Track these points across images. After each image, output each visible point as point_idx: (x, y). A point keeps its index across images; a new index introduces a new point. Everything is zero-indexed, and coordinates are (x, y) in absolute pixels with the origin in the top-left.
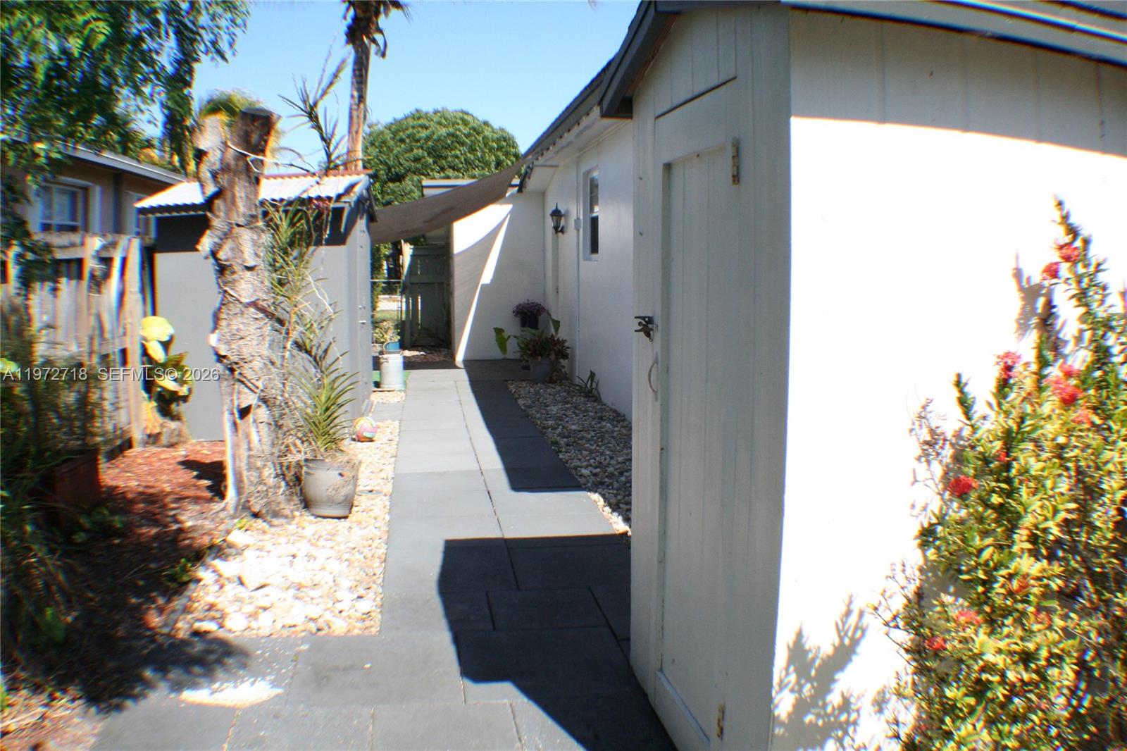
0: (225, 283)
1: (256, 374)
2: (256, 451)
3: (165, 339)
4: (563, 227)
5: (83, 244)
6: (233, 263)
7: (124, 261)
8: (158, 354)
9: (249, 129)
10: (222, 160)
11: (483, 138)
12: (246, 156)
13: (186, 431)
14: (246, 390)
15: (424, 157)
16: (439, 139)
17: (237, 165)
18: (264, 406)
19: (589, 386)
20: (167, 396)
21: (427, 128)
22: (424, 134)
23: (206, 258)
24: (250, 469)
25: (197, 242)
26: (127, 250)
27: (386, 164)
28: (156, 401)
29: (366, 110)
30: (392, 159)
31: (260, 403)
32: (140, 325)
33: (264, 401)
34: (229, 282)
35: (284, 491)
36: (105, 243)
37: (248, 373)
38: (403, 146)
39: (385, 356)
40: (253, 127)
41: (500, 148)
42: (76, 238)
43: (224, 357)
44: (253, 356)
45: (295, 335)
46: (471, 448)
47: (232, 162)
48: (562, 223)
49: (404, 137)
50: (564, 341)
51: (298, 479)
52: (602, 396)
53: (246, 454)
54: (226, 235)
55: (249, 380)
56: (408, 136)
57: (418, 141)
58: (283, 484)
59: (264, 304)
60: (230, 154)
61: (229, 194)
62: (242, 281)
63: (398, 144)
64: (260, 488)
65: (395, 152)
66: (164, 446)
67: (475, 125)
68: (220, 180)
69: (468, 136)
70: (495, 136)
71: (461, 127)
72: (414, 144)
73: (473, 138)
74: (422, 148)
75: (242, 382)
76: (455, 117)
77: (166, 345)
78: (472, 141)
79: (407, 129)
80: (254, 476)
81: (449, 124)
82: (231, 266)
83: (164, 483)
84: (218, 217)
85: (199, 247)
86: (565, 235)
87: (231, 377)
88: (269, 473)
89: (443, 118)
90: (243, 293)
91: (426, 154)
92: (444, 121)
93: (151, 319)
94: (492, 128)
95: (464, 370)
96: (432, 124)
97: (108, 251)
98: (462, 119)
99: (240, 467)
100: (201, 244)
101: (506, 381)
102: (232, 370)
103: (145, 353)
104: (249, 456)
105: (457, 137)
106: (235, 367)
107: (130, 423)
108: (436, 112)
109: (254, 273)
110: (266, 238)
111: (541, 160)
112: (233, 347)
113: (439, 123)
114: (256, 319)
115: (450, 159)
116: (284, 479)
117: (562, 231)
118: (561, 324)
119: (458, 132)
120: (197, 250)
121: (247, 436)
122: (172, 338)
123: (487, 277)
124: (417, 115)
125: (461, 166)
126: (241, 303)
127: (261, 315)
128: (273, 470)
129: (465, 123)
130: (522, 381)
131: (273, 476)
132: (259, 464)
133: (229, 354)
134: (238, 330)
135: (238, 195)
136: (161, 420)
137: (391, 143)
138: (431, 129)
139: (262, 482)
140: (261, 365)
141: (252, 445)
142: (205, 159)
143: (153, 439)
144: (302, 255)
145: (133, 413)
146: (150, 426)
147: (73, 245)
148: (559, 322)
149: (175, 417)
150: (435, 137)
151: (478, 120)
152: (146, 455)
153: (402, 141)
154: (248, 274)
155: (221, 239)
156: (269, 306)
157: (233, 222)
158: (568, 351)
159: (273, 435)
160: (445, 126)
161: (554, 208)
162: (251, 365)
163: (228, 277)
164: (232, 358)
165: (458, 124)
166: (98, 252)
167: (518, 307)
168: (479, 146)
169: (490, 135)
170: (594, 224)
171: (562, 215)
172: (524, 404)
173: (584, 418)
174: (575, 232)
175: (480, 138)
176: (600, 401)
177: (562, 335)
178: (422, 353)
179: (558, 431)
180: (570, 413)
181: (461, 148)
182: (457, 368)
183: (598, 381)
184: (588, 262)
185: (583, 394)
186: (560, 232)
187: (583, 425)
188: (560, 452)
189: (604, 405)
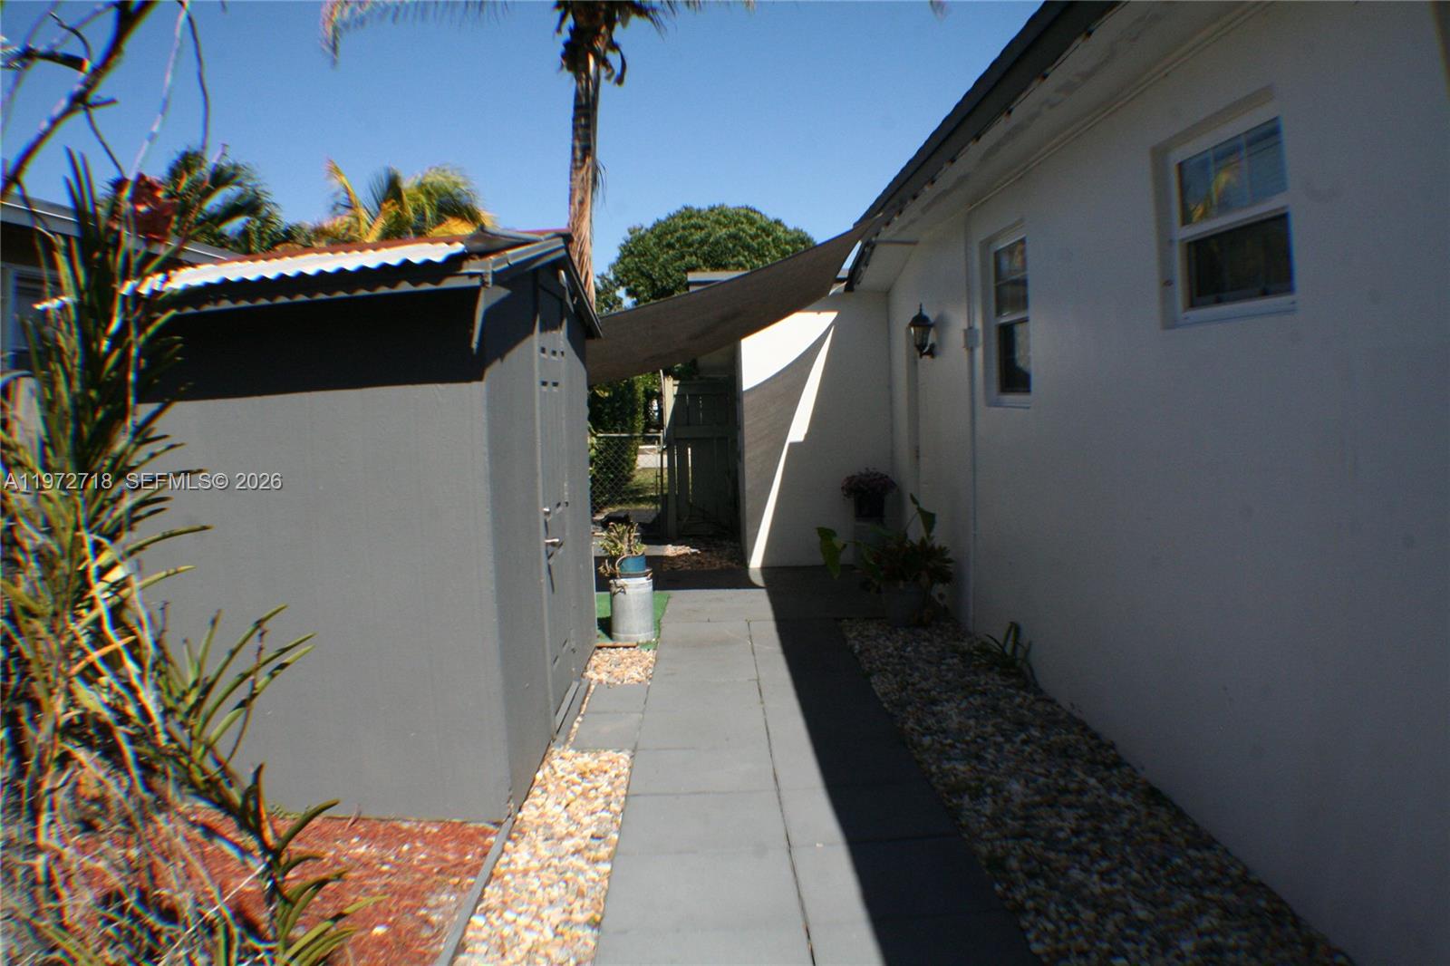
4: (933, 346)
11: (773, 240)
16: (717, 242)
19: (1008, 650)
21: (701, 228)
22: (698, 236)
27: (649, 277)
29: (596, 169)
30: (657, 269)
38: (671, 252)
39: (621, 581)
48: (931, 339)
49: (672, 241)
50: (943, 551)
52: (1037, 673)
56: (678, 240)
57: (690, 245)
63: (665, 250)
65: (661, 260)
67: (764, 224)
69: (754, 237)
70: (790, 237)
71: (746, 227)
72: (686, 249)
73: (760, 240)
76: (737, 214)
78: (758, 244)
79: (676, 231)
81: (730, 223)
86: (939, 361)
89: (721, 215)
91: (701, 262)
92: (723, 220)
94: (785, 228)
95: (764, 592)
96: (708, 223)
98: (746, 216)
101: (840, 620)
105: (740, 239)
108: (712, 210)
111: (886, 233)
113: (718, 222)
117: (932, 353)
118: (937, 519)
119: (741, 233)
123: (798, 431)
124: (688, 213)
129: (752, 222)
130: (867, 620)
137: (655, 250)
138: (706, 230)
148: (933, 516)
150: (711, 240)
151: (767, 219)
153: (670, 246)
158: (951, 567)
160: (725, 226)
161: (916, 313)
165: (742, 223)
167: (850, 479)
168: (768, 250)
169: (782, 237)
170: (1006, 338)
171: (932, 326)
172: (885, 694)
173: (1028, 749)
174: (965, 353)
175: (770, 239)
176: (1036, 685)
177: (939, 538)
178: (693, 551)
179: (988, 808)
180: (990, 729)
181: (746, 253)
182: (753, 586)
183: (1030, 644)
184: (996, 409)
185: (997, 669)
186: (927, 353)
187: (1035, 781)
188: (1021, 909)
189: (1052, 701)
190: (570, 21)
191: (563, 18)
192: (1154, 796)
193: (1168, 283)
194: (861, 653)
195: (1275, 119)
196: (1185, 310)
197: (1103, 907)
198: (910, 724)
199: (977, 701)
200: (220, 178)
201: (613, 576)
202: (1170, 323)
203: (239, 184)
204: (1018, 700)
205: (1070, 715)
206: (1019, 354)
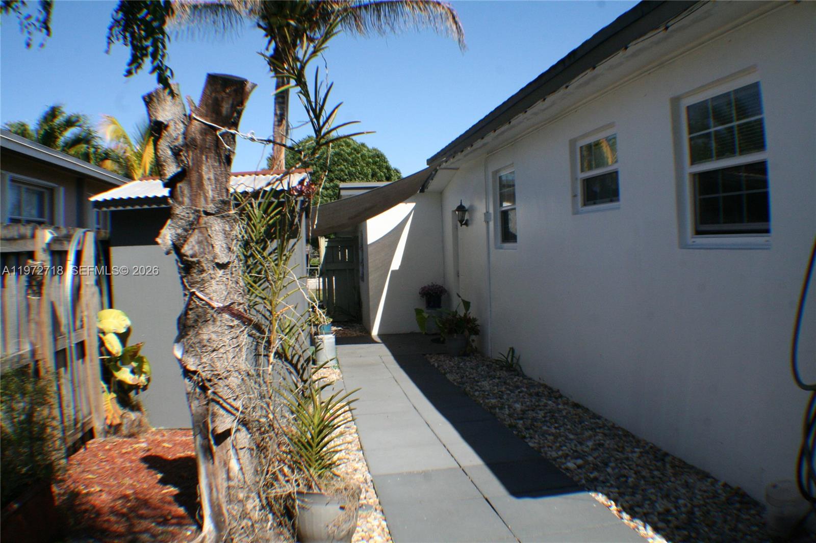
0: (192, 284)
1: (234, 392)
2: (236, 480)
3: (122, 330)
4: (467, 220)
5: (33, 236)
6: (202, 260)
7: (79, 255)
8: (115, 346)
9: (219, 97)
10: (185, 134)
11: (361, 156)
12: (215, 129)
13: (145, 420)
14: (222, 412)
15: (318, 172)
17: (204, 140)
18: (244, 429)
19: (509, 360)
20: (126, 387)
23: (168, 253)
24: (230, 501)
25: (157, 234)
26: (81, 243)
28: (115, 392)
29: (288, 127)
31: (240, 427)
32: (97, 318)
33: (244, 423)
34: (197, 282)
35: (272, 525)
36: (56, 235)
37: (224, 392)
39: (320, 337)
40: (224, 95)
41: (375, 163)
42: (27, 230)
43: (195, 372)
44: (229, 371)
45: (276, 345)
46: (435, 437)
47: (198, 137)
48: (467, 217)
50: (475, 320)
51: (289, 513)
52: (523, 369)
53: (225, 484)
54: (192, 226)
55: (224, 400)
58: (270, 516)
59: (241, 308)
60: (196, 126)
61: (194, 176)
62: (213, 282)
64: (244, 523)
66: (125, 436)
67: (355, 146)
68: (183, 158)
69: (349, 154)
70: (371, 154)
71: (345, 148)
73: (354, 156)
74: (315, 164)
75: (218, 403)
76: (340, 141)
77: (123, 337)
78: (353, 158)
80: (236, 509)
81: (335, 146)
82: (199, 262)
83: (126, 488)
84: (181, 203)
85: (159, 240)
86: (470, 227)
87: (203, 396)
88: (253, 504)
90: (215, 296)
93: (107, 312)
94: (368, 148)
95: (383, 345)
97: (62, 244)
98: (345, 142)
99: (218, 499)
100: (161, 236)
101: (425, 355)
102: (204, 389)
103: (102, 343)
104: (229, 488)
105: (341, 155)
106: (208, 384)
107: (90, 413)
109: (228, 271)
110: (238, 230)
111: (445, 165)
112: (204, 360)
114: (232, 327)
115: (337, 172)
116: (271, 511)
117: (466, 224)
118: (471, 305)
119: (342, 152)
120: (157, 243)
121: (226, 464)
122: (129, 331)
123: (396, 264)
125: (346, 177)
126: (213, 308)
127: (236, 322)
128: (257, 501)
129: (348, 145)
130: (439, 354)
131: (258, 508)
132: (241, 496)
133: (200, 369)
134: (209, 340)
135: (205, 177)
136: (120, 411)
139: (244, 515)
140: (239, 382)
141: (231, 474)
142: (165, 133)
143: (114, 429)
144: (281, 248)
145: (93, 404)
146: (110, 417)
147: (22, 237)
148: (468, 303)
149: (136, 408)
151: (357, 143)
152: (107, 447)
154: (220, 272)
155: (186, 230)
156: (245, 311)
157: (202, 209)
158: (479, 328)
159: (256, 461)
160: (332, 148)
161: (458, 204)
162: (227, 382)
163: (197, 277)
164: (204, 374)
165: (342, 146)
166: (49, 244)
167: (423, 289)
168: (359, 162)
169: (367, 154)
170: (505, 216)
171: (466, 210)
172: (454, 380)
173: (521, 395)
174: (484, 224)
175: (359, 155)
176: (523, 374)
177: (472, 313)
178: (339, 328)
179: (507, 412)
180: (504, 389)
181: (345, 164)
182: (375, 342)
183: (519, 356)
184: (501, 250)
185: (504, 368)
186: (464, 224)
187: (525, 403)
188: (524, 437)
189: (530, 379)
190: (273, 44)
191: (270, 42)
192: (576, 406)
193: (575, 196)
194: (438, 366)
195: (615, 134)
196: (582, 207)
197: (556, 436)
198: (468, 388)
199: (497, 381)
200: (69, 123)
201: (316, 334)
202: (576, 212)
203: (80, 126)
204: (515, 380)
205: (539, 383)
206: (511, 225)
